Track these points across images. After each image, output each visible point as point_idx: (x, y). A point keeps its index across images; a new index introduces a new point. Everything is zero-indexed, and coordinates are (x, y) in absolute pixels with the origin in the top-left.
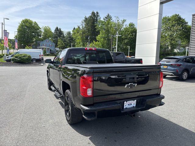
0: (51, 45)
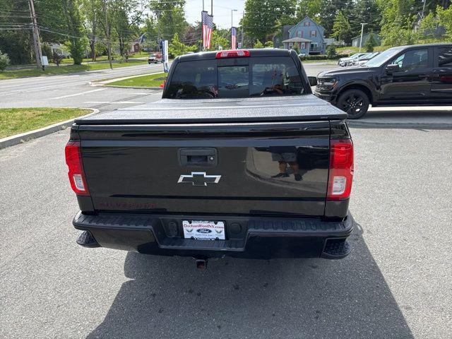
0: (313, 32)
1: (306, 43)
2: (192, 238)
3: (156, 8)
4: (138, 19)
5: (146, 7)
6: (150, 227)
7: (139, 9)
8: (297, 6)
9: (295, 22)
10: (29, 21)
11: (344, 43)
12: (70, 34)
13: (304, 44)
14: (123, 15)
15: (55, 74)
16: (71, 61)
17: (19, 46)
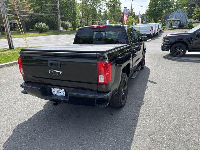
0: (182, 16)
1: (177, 21)
2: (55, 95)
3: (108, 6)
4: (100, 11)
5: (104, 6)
6: (39, 88)
7: (101, 7)
8: (174, 3)
9: (173, 11)
10: (57, 13)
11: (198, 21)
12: (72, 18)
13: (176, 21)
14: (95, 9)
15: (65, 34)
16: (72, 29)
17: (53, 23)
